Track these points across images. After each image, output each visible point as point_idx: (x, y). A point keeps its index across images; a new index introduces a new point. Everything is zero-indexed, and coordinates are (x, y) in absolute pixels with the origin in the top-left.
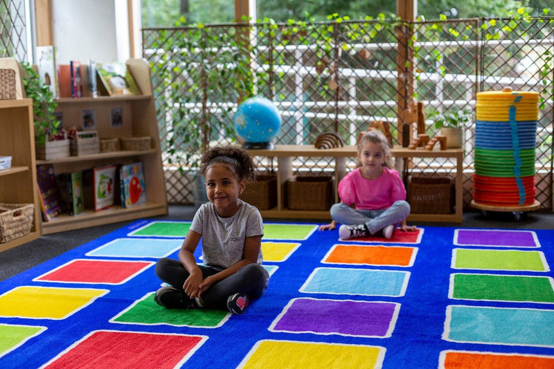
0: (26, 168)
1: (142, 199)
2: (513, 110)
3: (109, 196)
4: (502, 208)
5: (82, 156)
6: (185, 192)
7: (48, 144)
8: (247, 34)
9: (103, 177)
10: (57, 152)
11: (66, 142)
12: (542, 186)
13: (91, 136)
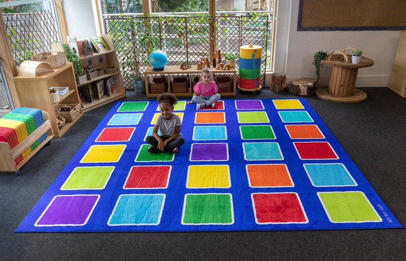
0: (74, 90)
1: (115, 91)
2: (253, 55)
3: (103, 92)
4: (250, 90)
5: (93, 80)
6: (130, 85)
7: (79, 78)
8: (149, 21)
9: (100, 85)
10: (83, 80)
11: (86, 75)
12: (261, 79)
13: (94, 71)
